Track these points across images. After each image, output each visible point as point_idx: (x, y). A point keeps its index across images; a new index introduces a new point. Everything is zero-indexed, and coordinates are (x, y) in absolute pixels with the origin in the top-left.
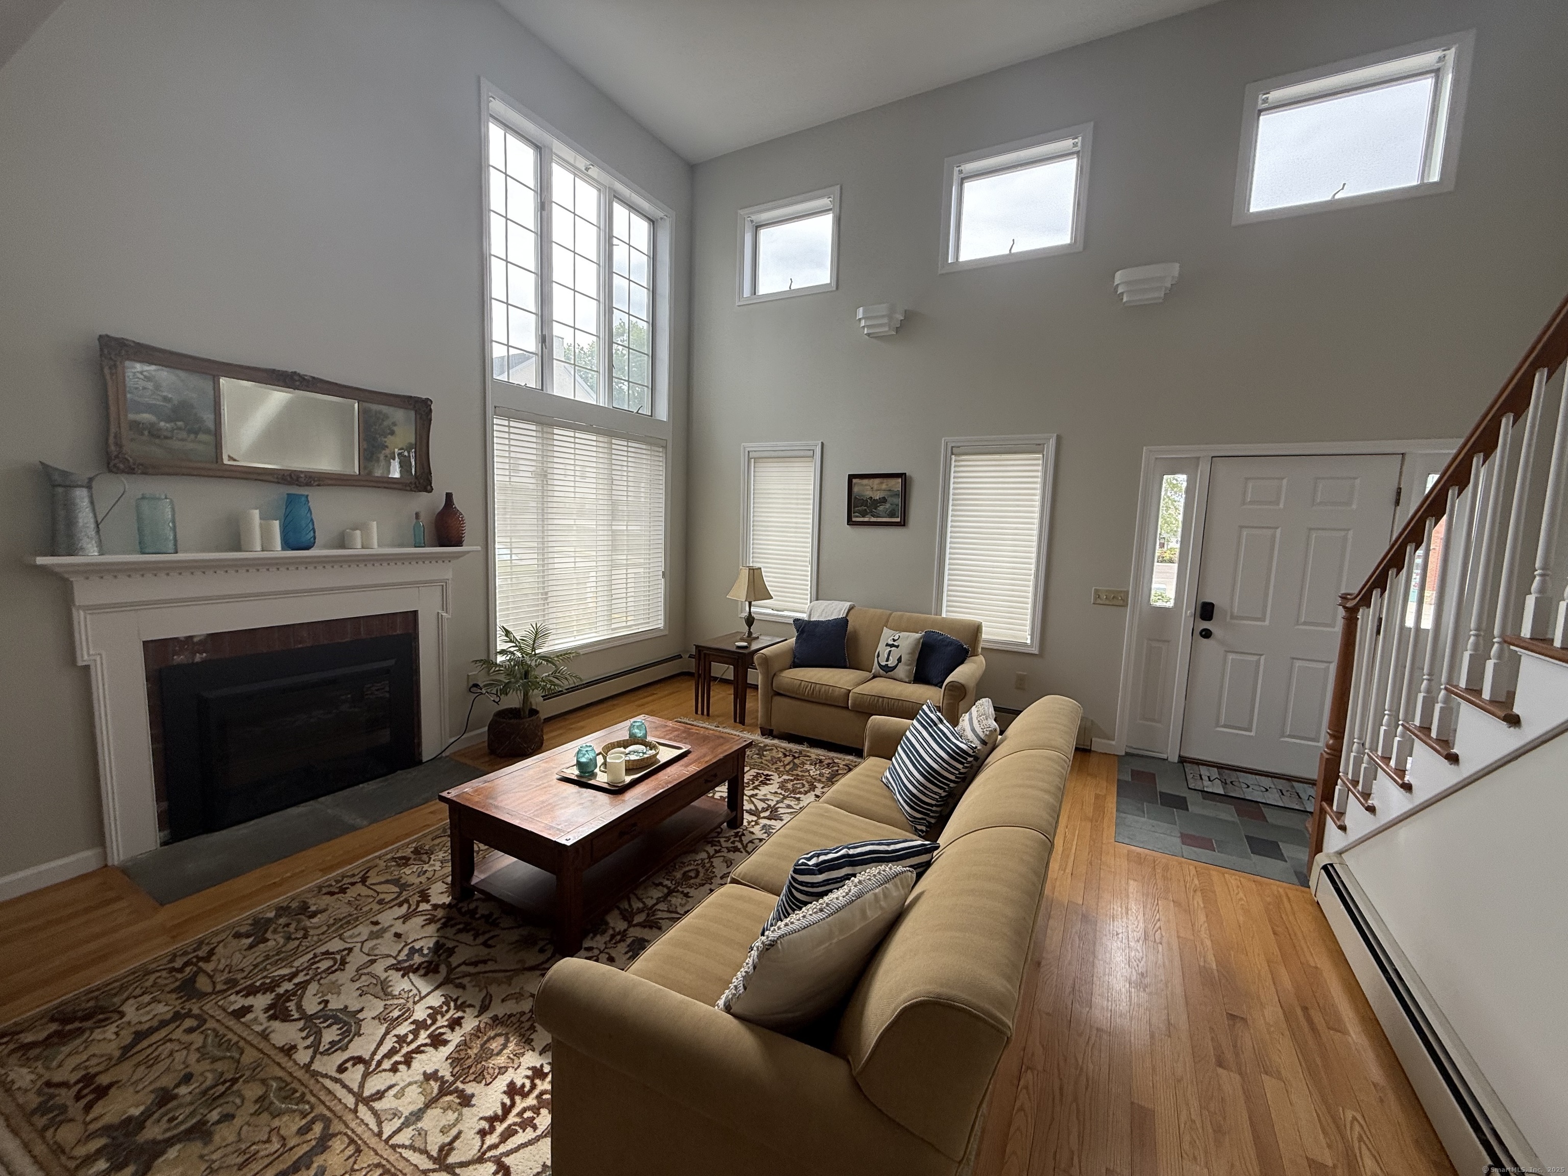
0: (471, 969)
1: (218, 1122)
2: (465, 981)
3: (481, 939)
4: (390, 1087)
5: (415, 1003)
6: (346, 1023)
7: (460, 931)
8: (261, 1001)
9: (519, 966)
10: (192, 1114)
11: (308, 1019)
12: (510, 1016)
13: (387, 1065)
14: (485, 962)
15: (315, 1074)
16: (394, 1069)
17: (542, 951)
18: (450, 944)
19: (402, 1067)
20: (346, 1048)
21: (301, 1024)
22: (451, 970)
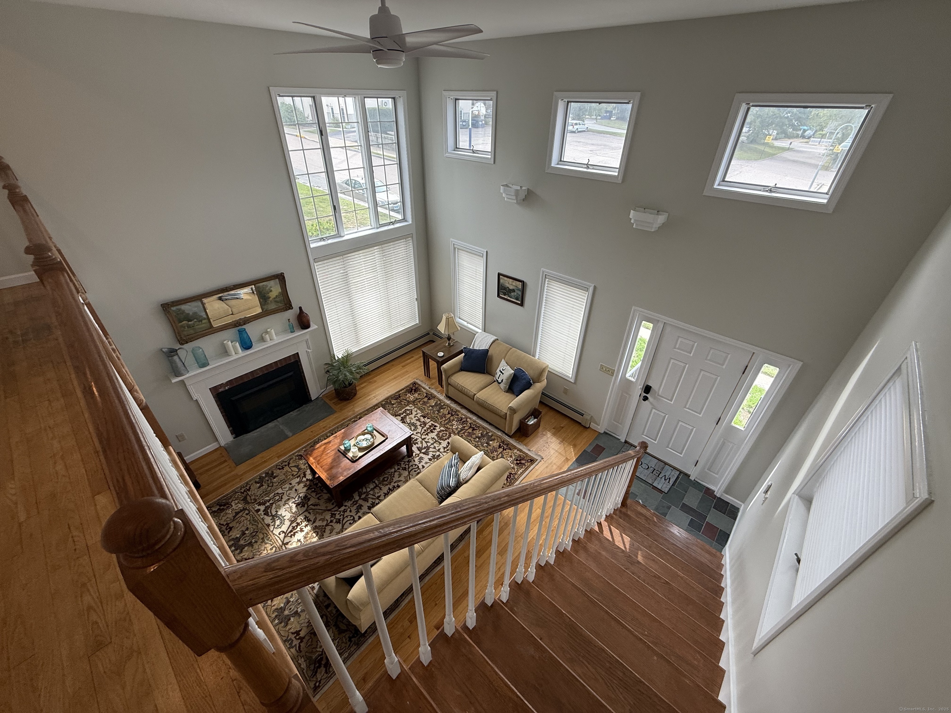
0: (313, 507)
1: (254, 543)
2: (311, 511)
3: (318, 496)
4: (290, 542)
5: (298, 516)
6: (281, 520)
7: (313, 491)
8: (262, 508)
9: (325, 509)
10: (249, 539)
11: (273, 516)
12: (320, 526)
13: (289, 535)
14: (317, 505)
15: (274, 534)
16: (291, 537)
17: (333, 504)
18: (309, 496)
19: (293, 536)
20: (280, 528)
21: (271, 517)
22: (308, 506)
